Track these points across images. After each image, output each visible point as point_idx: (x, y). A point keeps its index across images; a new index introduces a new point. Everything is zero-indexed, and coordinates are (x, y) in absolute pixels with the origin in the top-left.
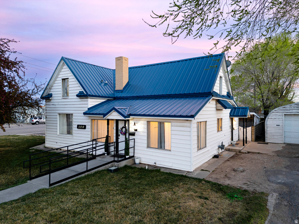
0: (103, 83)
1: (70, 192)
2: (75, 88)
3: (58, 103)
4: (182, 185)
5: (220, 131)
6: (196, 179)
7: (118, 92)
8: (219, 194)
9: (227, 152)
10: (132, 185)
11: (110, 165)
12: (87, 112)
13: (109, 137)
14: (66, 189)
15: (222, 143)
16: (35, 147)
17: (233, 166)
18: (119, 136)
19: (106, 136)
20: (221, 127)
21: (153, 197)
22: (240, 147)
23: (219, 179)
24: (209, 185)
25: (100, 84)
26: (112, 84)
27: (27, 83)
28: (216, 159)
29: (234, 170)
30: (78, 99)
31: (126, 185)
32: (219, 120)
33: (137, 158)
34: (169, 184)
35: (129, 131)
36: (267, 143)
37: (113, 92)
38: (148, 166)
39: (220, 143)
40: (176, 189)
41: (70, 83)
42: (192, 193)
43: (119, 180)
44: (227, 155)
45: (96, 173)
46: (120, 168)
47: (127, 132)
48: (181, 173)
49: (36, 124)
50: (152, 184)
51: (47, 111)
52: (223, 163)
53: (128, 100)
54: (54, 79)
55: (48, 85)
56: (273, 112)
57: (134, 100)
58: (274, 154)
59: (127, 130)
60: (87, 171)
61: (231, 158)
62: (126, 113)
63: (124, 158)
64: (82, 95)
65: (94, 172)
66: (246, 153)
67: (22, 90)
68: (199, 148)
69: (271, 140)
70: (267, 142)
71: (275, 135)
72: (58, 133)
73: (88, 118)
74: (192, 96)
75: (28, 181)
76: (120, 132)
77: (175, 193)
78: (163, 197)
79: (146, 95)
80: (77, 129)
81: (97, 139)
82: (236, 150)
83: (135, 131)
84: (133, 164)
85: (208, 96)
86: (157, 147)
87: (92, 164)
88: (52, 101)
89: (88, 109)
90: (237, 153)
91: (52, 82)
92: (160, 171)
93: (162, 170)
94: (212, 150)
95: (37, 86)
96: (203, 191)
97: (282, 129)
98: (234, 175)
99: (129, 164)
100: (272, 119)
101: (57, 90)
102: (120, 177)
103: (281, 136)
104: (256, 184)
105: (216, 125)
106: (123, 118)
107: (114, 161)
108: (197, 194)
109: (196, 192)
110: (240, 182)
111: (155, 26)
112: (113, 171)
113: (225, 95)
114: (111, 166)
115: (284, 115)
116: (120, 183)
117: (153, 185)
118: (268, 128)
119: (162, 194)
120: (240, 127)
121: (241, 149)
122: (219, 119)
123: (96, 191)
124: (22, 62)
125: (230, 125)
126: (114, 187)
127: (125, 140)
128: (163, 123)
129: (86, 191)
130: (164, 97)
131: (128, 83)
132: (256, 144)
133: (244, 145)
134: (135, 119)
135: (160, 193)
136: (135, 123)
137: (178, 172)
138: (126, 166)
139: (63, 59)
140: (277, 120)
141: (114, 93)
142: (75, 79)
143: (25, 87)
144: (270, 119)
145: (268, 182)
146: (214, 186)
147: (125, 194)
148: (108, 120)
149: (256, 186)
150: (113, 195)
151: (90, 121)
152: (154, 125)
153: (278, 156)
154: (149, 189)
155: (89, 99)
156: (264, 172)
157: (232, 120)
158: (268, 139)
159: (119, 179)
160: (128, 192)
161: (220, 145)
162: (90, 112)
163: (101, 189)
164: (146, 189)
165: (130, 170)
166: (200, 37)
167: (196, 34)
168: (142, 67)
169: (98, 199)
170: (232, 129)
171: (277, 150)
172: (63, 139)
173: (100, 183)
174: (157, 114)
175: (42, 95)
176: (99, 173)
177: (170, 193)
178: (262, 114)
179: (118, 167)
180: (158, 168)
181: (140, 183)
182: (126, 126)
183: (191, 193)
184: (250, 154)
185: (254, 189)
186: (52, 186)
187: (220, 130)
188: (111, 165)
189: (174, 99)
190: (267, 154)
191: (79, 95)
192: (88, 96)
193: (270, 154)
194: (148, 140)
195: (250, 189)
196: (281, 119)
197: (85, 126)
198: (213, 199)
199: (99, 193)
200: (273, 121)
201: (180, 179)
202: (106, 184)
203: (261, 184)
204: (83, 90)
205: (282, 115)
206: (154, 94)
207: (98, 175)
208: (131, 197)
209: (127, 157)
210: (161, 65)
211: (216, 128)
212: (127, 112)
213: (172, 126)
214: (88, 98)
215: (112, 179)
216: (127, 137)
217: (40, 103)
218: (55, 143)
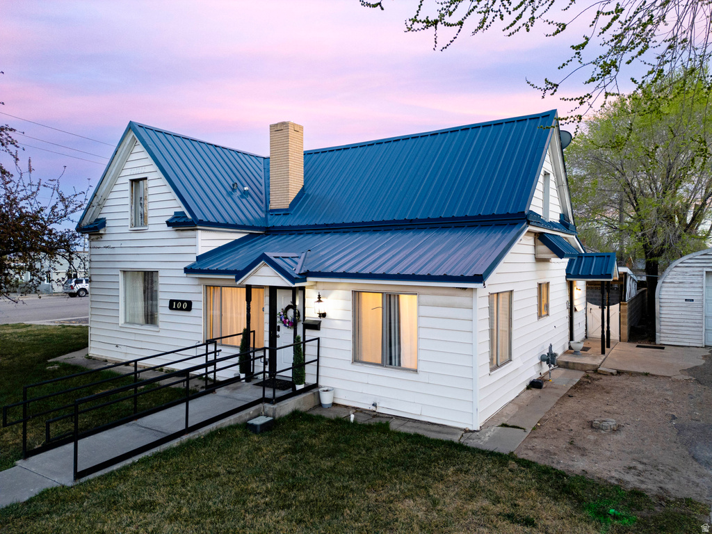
0: (238, 191)
1: (130, 499)
2: (163, 202)
3: (120, 242)
4: (453, 474)
5: (544, 316)
6: (492, 453)
7: (276, 215)
8: (564, 507)
9: (562, 371)
10: (313, 476)
11: (251, 410)
12: (193, 268)
13: (252, 334)
14: (122, 488)
15: (551, 347)
16: (61, 358)
17: (585, 413)
18: (279, 330)
19: (245, 330)
20: (547, 306)
21: (373, 520)
22: (595, 358)
23: (555, 454)
24: (530, 476)
25: (230, 194)
26: (262, 194)
27: (38, 189)
28: (536, 392)
29: (591, 425)
30: (171, 233)
31: (293, 476)
32: (543, 288)
33: (326, 389)
34: (418, 473)
35: (304, 317)
36: (662, 347)
37: (263, 215)
38: (357, 411)
39: (543, 347)
40: (437, 489)
41: (150, 191)
42: (486, 503)
43: (276, 458)
44: (562, 379)
45: (212, 435)
46: (280, 418)
47: (300, 321)
48: (447, 433)
49: (80, 296)
50: (367, 474)
51: (94, 265)
52: (557, 403)
53: (302, 236)
54: (109, 180)
55: (95, 195)
56: (676, 267)
57: (319, 235)
58: (687, 378)
59: (299, 315)
60: (188, 430)
61: (575, 387)
62: (297, 270)
63: (290, 391)
64: (182, 220)
65: (208, 432)
66: (612, 374)
67: (24, 208)
68: (495, 366)
69: (670, 339)
70: (661, 344)
71: (682, 326)
72: (121, 321)
73: (196, 282)
74: (474, 224)
75: (19, 462)
76: (281, 319)
77: (435, 503)
78: (402, 518)
79: (350, 221)
80: (168, 311)
81: (221, 338)
82: (587, 365)
83: (320, 317)
84: (315, 407)
85: (516, 224)
86: (379, 361)
87: (201, 408)
88: (105, 238)
89: (197, 257)
90: (590, 375)
91: (104, 188)
92: (389, 429)
93: (394, 426)
94: (526, 367)
95: (65, 196)
96: (516, 496)
97: (699, 310)
98: (596, 442)
99: (303, 408)
100: (672, 285)
101: (118, 209)
102: (277, 449)
103: (698, 327)
104: (663, 471)
105: (535, 301)
106: (287, 283)
107: (264, 400)
108: (499, 508)
109: (497, 501)
110: (614, 462)
111: (380, 4)
112: (259, 429)
113: (556, 221)
114: (256, 414)
115: (705, 273)
116: (277, 466)
117: (371, 475)
118: (663, 308)
119: (400, 506)
120: (590, 305)
121: (597, 362)
122: (542, 285)
123: (206, 496)
124: (11, 130)
125: (568, 299)
126: (260, 481)
127: (294, 342)
128: (395, 295)
129: (177, 496)
130: (399, 228)
131: (303, 190)
132: (631, 348)
133: (603, 352)
134: (320, 286)
135: (391, 502)
136: (319, 296)
137: (439, 432)
138: (295, 414)
139: (131, 127)
140: (687, 285)
141: (266, 219)
142: (164, 181)
143: (32, 202)
144: (670, 285)
145: (695, 463)
146: (545, 477)
147: (289, 506)
148: (249, 288)
149: (662, 478)
150: (256, 510)
151: (201, 289)
152: (373, 303)
153: (698, 381)
154: (362, 490)
155: (199, 232)
156: (676, 432)
157: (571, 286)
158: (662, 335)
159: (275, 455)
160: (299, 501)
161: (546, 353)
162: (201, 265)
163: (220, 488)
164: (352, 490)
165: (304, 426)
166: (527, 26)
167: (515, 22)
168: (339, 149)
169: (211, 523)
170: (572, 309)
171: (692, 364)
172: (132, 337)
173: (221, 470)
174: (380, 271)
175: (79, 224)
176: (220, 436)
177: (422, 504)
178: (641, 270)
179: (274, 417)
180: (382, 419)
181: (332, 469)
182: (297, 303)
183: (482, 503)
184: (622, 377)
185: (661, 488)
186: (83, 480)
187: (544, 313)
188: (254, 411)
189: (423, 233)
190: (670, 377)
191: (174, 221)
192: (196, 225)
193: (676, 377)
194: (354, 343)
195: (649, 487)
196: (697, 283)
197: (190, 303)
198: (548, 523)
199: (215, 503)
200: (678, 289)
201: (448, 456)
202: (237, 472)
203: (674, 469)
204: (183, 209)
205: (700, 273)
206: (370, 220)
207: (218, 442)
208: (307, 517)
209: (299, 387)
210: (387, 144)
211: (535, 310)
212: (299, 267)
213: (419, 304)
214: (198, 229)
215: (255, 453)
216: (300, 333)
217: (73, 243)
218: (113, 348)
